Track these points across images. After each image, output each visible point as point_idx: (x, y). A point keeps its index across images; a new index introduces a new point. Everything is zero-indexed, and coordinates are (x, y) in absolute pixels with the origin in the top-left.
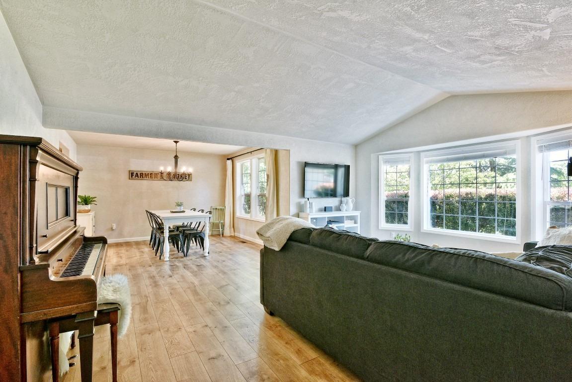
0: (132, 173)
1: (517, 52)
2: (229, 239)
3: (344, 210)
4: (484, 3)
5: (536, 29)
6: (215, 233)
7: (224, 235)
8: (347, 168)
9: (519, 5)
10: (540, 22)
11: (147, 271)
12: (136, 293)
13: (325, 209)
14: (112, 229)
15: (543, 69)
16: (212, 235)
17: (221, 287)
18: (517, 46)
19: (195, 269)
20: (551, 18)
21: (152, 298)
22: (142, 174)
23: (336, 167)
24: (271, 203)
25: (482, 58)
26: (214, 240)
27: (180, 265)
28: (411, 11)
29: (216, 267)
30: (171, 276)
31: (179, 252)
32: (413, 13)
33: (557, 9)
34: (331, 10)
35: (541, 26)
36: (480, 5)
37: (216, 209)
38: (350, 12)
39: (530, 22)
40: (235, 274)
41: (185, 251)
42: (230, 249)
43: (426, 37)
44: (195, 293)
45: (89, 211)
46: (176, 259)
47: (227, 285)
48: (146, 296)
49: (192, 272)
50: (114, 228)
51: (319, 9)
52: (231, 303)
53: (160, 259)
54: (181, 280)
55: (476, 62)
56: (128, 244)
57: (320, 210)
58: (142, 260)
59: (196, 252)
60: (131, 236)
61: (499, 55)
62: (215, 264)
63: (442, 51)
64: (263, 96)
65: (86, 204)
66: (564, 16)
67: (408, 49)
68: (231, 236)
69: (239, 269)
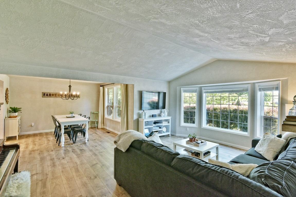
0: (44, 94)
1: (251, 45)
2: (100, 130)
3: (163, 116)
4: (237, 23)
5: (262, 37)
6: (93, 126)
7: (98, 127)
8: (165, 94)
9: (255, 26)
10: (264, 34)
11: (50, 155)
12: (40, 172)
13: (153, 116)
14: (31, 126)
15: (263, 53)
16: (91, 128)
17: (93, 166)
18: (252, 43)
19: (79, 152)
20: (270, 33)
21: (50, 176)
22: (50, 95)
23: (159, 93)
24: (124, 112)
25: (234, 46)
26: (92, 131)
27: (70, 149)
28: (199, 23)
29: (91, 151)
30: (64, 158)
31: (70, 140)
32: (200, 24)
33: (274, 29)
34: (155, 18)
35: (265, 35)
36: (235, 23)
37: (94, 113)
38: (166, 20)
39: (260, 33)
40: (102, 156)
41: (74, 139)
42: (101, 138)
43: (206, 35)
44: (77, 170)
45: (16, 117)
46: (68, 146)
47: (96, 164)
48: (47, 174)
49: (77, 155)
50: (32, 126)
51: (148, 17)
52: (97, 177)
53: (59, 145)
54: (70, 161)
55: (231, 48)
56: (41, 134)
57: (150, 116)
58: (48, 146)
59: (81, 140)
60: (43, 129)
61: (243, 46)
62: (91, 148)
63: (214, 42)
64: (118, 57)
65: (15, 112)
66: (277, 33)
67: (197, 40)
68: (102, 128)
69: (104, 152)
